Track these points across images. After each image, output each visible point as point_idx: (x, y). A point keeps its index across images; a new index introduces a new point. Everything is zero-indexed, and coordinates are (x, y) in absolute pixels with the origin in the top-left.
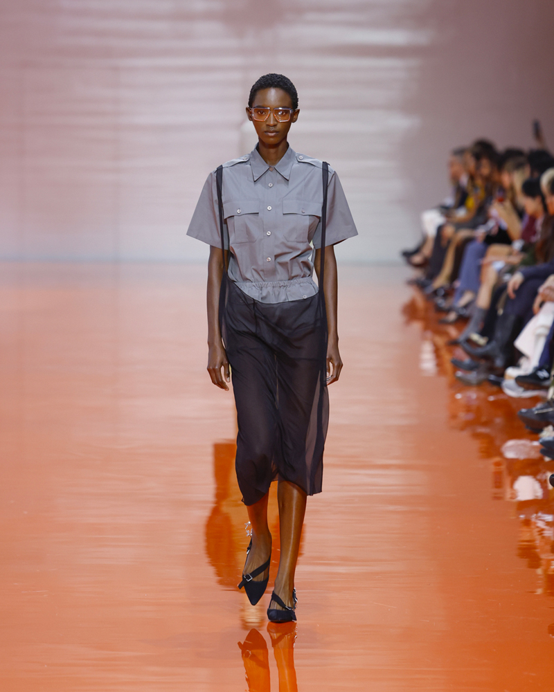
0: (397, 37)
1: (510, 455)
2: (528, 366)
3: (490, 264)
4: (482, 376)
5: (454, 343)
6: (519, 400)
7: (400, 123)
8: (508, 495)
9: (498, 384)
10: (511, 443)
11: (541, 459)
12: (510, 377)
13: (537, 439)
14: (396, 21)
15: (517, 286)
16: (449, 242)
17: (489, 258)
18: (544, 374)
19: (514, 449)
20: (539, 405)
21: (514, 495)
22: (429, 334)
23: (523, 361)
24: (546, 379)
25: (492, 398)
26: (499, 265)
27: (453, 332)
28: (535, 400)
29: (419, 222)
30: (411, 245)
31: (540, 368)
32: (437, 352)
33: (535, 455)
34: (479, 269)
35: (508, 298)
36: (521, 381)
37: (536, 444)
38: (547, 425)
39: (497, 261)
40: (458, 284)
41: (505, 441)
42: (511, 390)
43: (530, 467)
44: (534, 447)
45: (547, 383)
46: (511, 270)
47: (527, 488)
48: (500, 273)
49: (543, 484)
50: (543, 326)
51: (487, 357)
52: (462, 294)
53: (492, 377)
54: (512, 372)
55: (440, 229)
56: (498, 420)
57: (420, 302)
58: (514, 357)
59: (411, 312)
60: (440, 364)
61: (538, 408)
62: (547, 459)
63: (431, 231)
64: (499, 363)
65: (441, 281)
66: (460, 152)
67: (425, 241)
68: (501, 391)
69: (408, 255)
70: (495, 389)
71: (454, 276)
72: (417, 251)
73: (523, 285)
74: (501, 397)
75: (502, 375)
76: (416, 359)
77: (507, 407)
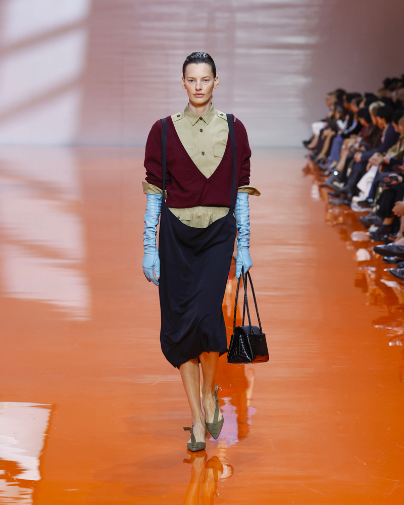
0: (301, 40)
1: (355, 239)
2: (363, 197)
4: (341, 201)
6: (359, 213)
7: (302, 80)
8: (354, 258)
9: (349, 205)
10: (355, 233)
11: (370, 241)
12: (355, 202)
13: (368, 231)
14: (300, 32)
16: (326, 137)
18: (371, 200)
19: (356, 236)
20: (369, 215)
21: (356, 258)
22: (316, 181)
23: (361, 194)
24: (372, 203)
25: (346, 212)
28: (367, 213)
29: (311, 128)
30: (307, 138)
31: (369, 198)
32: (320, 189)
33: (366, 239)
37: (368, 234)
38: (372, 224)
40: (330, 158)
41: (352, 232)
42: (355, 208)
43: (364, 245)
44: (366, 235)
45: (373, 205)
47: (363, 255)
49: (370, 253)
50: (371, 178)
51: (344, 192)
52: (331, 162)
53: (346, 202)
54: (356, 199)
55: (322, 131)
56: (350, 222)
57: (312, 166)
58: (357, 192)
59: (307, 171)
60: (321, 195)
61: (368, 217)
62: (372, 241)
63: (317, 133)
64: (349, 195)
65: (321, 156)
66: (330, 94)
67: (314, 136)
68: (350, 208)
69: (306, 143)
70: (347, 207)
71: (328, 154)
72: (310, 142)
74: (351, 211)
75: (350, 200)
76: (309, 193)
77: (354, 216)
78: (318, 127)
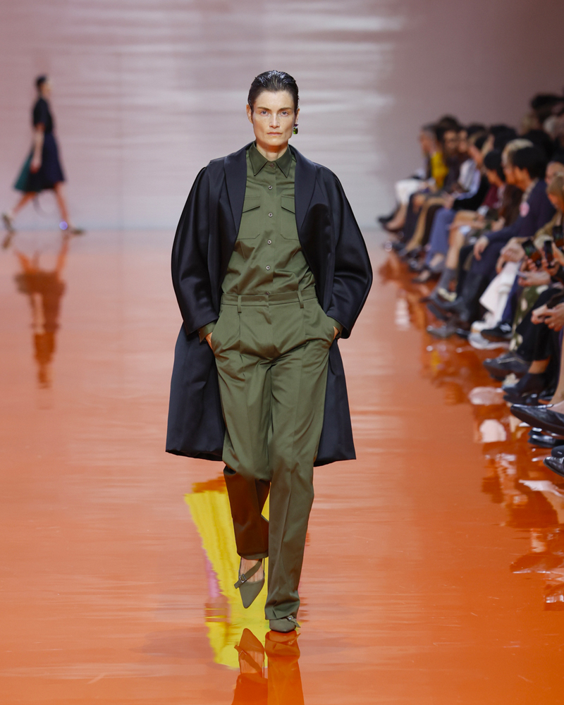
0: (372, 24)
1: (477, 401)
2: (492, 321)
3: (456, 229)
5: (425, 301)
6: (485, 352)
7: (376, 101)
8: (476, 438)
9: (465, 337)
10: (477, 390)
11: (504, 405)
12: (476, 331)
13: (500, 387)
14: (371, 9)
15: (483, 249)
16: (421, 209)
17: (457, 223)
18: (506, 328)
19: (480, 396)
20: (502, 356)
21: (481, 437)
22: (404, 293)
23: (488, 316)
24: (508, 332)
25: (460, 350)
26: (465, 229)
27: (425, 290)
28: (498, 351)
29: (393, 192)
30: (386, 212)
31: (503, 322)
32: (410, 309)
33: (498, 401)
34: (448, 234)
35: (474, 258)
36: (485, 334)
37: (500, 391)
38: (509, 373)
39: (465, 225)
40: (429, 248)
41: (471, 389)
42: (477, 342)
43: (495, 412)
44: (498, 394)
45: (509, 336)
46: (477, 234)
47: (491, 431)
48: (467, 237)
49: (506, 427)
50: (505, 285)
52: (432, 256)
53: (460, 331)
54: (478, 326)
55: (412, 198)
56: (464, 371)
57: (395, 264)
58: (479, 313)
59: (386, 273)
60: (413, 319)
61: (500, 359)
63: (404, 199)
65: (413, 245)
67: (398, 208)
68: (467, 343)
69: (385, 221)
70: (462, 341)
71: (425, 240)
72: (391, 218)
73: (488, 248)
74: (468, 349)
75: (468, 329)
76: (392, 316)
77: (474, 358)
78: (406, 189)
